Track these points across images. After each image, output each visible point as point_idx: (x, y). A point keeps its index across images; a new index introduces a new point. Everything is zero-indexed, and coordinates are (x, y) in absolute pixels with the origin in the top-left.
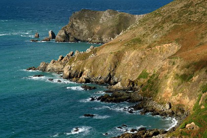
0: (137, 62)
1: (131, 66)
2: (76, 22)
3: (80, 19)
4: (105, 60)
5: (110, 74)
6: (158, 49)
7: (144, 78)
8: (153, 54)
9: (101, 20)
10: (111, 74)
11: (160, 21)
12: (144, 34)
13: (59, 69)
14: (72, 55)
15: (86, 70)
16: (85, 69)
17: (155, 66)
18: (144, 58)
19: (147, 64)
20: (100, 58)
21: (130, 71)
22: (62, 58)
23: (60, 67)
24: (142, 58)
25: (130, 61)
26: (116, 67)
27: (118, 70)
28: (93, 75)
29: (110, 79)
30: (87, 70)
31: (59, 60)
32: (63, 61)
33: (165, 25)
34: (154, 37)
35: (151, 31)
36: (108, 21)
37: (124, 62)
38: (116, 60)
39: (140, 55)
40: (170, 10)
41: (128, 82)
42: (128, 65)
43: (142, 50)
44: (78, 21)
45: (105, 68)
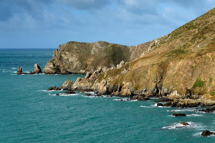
0: (189, 71)
1: (182, 75)
2: (65, 54)
3: (69, 51)
4: (147, 72)
5: (156, 85)
6: (210, 56)
7: (200, 86)
8: (204, 62)
9: (93, 51)
10: (158, 86)
11: (197, 32)
12: (184, 46)
13: (87, 86)
14: (100, 72)
15: (126, 84)
16: (124, 83)
17: (209, 73)
18: (196, 66)
19: (200, 72)
20: (140, 71)
21: (181, 80)
22: (90, 75)
23: (88, 84)
24: (193, 67)
25: (179, 70)
26: (162, 78)
27: (166, 81)
28: (136, 89)
29: (158, 91)
30: (128, 84)
31: (86, 77)
32: (90, 78)
33: (206, 35)
34: (198, 46)
35: (191, 41)
36: (101, 52)
37: (170, 72)
38: (162, 71)
39: (190, 63)
40: (204, 22)
41: (186, 91)
42: (177, 74)
43: (191, 58)
44: (67, 53)
45: (149, 80)
